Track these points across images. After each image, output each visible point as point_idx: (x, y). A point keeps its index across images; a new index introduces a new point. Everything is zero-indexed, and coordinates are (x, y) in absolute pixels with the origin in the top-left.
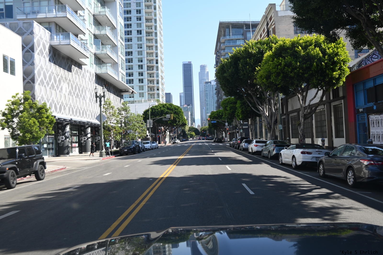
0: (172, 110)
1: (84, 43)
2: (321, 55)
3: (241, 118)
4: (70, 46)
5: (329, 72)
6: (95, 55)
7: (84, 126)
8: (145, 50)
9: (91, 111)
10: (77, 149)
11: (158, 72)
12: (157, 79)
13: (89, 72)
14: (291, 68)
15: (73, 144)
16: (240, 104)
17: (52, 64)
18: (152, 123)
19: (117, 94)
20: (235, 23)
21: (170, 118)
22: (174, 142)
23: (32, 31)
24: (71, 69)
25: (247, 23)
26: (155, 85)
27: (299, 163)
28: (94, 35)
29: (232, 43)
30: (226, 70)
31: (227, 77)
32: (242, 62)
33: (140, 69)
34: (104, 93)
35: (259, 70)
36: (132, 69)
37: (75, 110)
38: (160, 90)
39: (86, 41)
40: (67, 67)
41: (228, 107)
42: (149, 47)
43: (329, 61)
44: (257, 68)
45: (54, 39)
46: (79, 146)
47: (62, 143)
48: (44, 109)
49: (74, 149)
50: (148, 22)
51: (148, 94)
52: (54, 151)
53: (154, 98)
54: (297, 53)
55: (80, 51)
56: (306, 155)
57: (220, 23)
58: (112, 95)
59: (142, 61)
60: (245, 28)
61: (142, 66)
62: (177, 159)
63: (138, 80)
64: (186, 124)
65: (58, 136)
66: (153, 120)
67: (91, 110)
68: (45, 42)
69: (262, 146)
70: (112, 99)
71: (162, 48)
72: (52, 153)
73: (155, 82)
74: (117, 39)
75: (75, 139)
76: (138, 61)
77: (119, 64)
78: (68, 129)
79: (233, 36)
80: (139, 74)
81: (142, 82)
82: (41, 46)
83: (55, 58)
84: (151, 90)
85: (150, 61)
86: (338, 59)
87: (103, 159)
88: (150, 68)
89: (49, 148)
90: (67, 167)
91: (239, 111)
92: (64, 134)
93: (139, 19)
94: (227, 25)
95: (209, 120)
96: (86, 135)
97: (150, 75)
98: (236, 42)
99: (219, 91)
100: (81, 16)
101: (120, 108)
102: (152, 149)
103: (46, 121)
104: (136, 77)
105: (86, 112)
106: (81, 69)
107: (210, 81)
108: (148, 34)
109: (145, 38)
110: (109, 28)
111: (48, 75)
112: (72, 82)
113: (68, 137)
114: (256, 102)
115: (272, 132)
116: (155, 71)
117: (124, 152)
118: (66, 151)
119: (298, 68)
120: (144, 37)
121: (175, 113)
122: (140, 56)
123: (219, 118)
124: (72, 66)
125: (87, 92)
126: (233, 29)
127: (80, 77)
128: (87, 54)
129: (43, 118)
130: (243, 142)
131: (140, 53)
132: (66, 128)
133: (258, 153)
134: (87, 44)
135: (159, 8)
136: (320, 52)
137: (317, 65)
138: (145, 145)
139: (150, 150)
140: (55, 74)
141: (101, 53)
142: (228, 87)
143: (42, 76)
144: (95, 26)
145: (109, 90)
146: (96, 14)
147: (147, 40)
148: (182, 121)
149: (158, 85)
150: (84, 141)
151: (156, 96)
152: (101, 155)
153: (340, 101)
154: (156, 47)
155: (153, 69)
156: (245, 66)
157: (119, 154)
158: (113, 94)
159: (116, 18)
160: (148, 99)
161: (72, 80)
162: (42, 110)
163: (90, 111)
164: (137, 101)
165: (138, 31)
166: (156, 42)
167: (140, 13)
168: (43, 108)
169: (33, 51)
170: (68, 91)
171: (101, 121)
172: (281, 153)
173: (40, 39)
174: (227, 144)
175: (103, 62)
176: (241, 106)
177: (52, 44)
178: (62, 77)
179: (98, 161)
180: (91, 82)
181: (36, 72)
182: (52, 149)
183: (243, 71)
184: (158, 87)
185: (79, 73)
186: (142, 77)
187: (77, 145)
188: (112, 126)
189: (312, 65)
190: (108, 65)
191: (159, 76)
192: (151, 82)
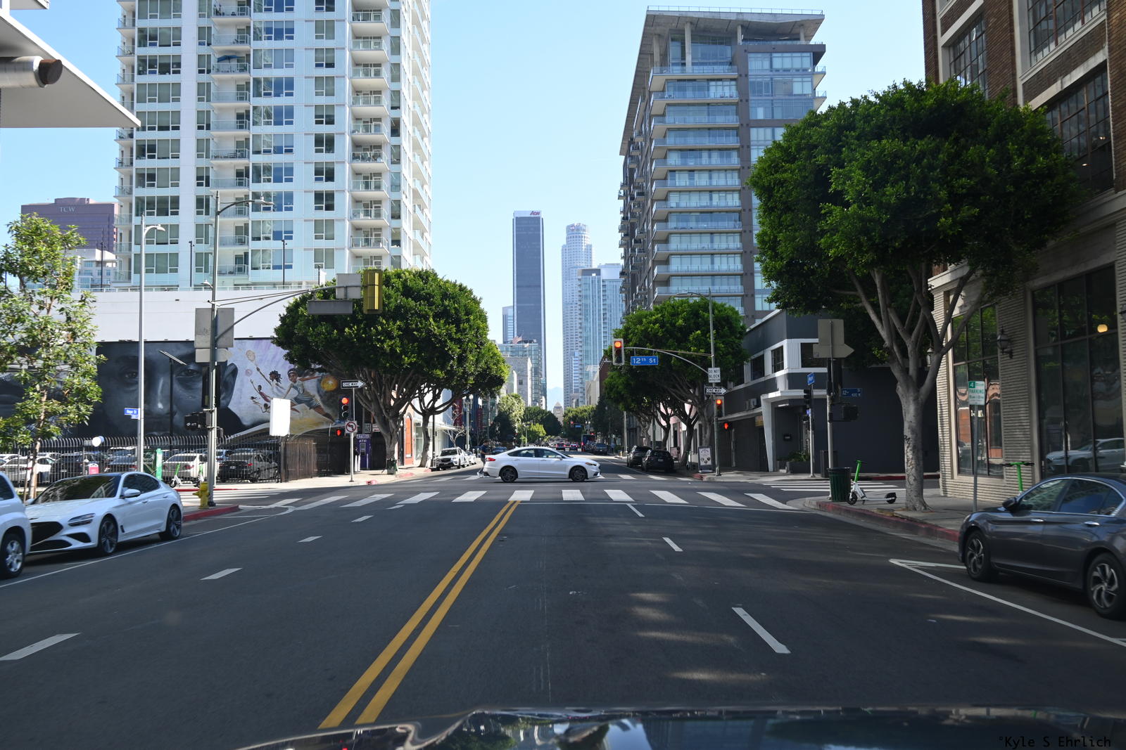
8: (346, 76)
11: (400, 169)
12: (395, 196)
20: (705, 19)
22: (443, 460)
25: (749, 19)
26: (385, 220)
29: (694, 90)
33: (321, 151)
36: (291, 151)
38: (403, 243)
42: (365, 66)
57: (647, 16)
59: (330, 121)
60: (740, 37)
61: (330, 138)
63: (313, 195)
64: (500, 382)
73: (386, 210)
76: (314, 120)
79: (696, 68)
80: (318, 172)
84: (365, 241)
85: (365, 122)
88: (362, 150)
94: (675, 25)
95: (618, 351)
97: (366, 178)
98: (708, 90)
99: (634, 276)
104: (303, 185)
107: (595, 266)
116: (383, 164)
120: (345, 22)
122: (323, 100)
123: (670, 341)
131: (325, 85)
147: (357, 36)
149: (395, 223)
151: (386, 266)
154: (396, 68)
155: (376, 157)
166: (396, 47)
184: (397, 231)
186: (330, 183)
191: (403, 188)
192: (369, 207)
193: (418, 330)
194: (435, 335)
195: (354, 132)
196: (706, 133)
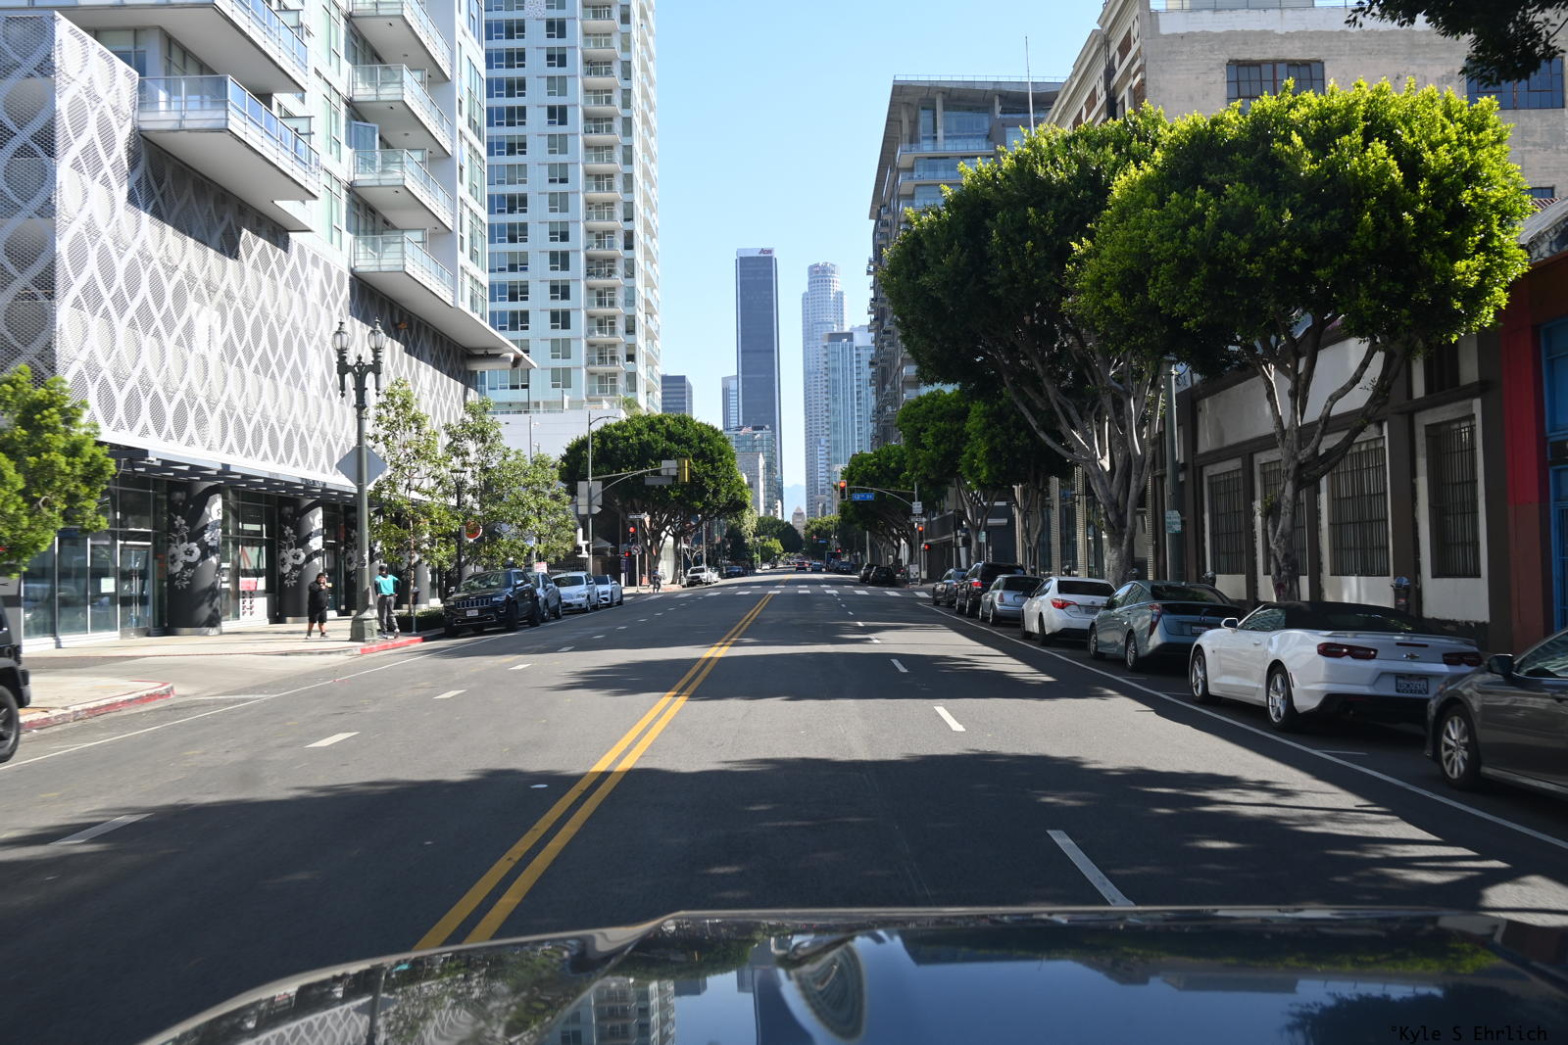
0: (687, 442)
1: (296, 130)
2: (1397, 175)
3: (987, 478)
4: (226, 136)
5: (1433, 259)
6: (352, 189)
7: (294, 502)
8: (580, 190)
9: (330, 436)
10: (261, 604)
11: (634, 283)
12: (629, 311)
13: (321, 265)
14: (1249, 236)
15: (241, 579)
16: (984, 420)
17: (146, 217)
18: (600, 498)
19: (448, 366)
20: (958, 90)
21: (675, 478)
22: (693, 578)
23: (48, 58)
24: (237, 244)
25: (1008, 89)
26: (621, 336)
27: (1306, 700)
28: (347, 104)
29: (946, 170)
30: (931, 260)
31: (931, 289)
32: (1003, 223)
33: (556, 269)
34: (376, 351)
35: (1088, 255)
36: (526, 269)
37: (249, 430)
38: (638, 359)
39: (305, 122)
40: (217, 235)
41: (926, 431)
42: (599, 179)
43: (1436, 206)
44: (1075, 246)
45: (157, 102)
46: (270, 590)
47: (189, 573)
48: (53, 410)
49: (247, 604)
50: (596, 74)
51: (591, 374)
52: (149, 609)
53: (614, 390)
54: (1282, 165)
55: (275, 166)
56: (1348, 661)
57: (894, 87)
58: (426, 370)
59: (565, 237)
60: (998, 108)
61: (565, 255)
62: (698, 660)
63: (548, 315)
64: (744, 506)
65: (170, 541)
66: (606, 482)
67: (329, 430)
68: (109, 113)
69: (1091, 609)
70: (427, 386)
71: (652, 185)
72: (138, 619)
73: (620, 327)
74: (452, 126)
75: (253, 557)
76: (548, 237)
77: (459, 233)
78: (215, 510)
79: (948, 141)
80: (554, 289)
81: (566, 325)
82: (91, 131)
83: (157, 193)
84: (600, 358)
85: (598, 237)
86: (1476, 197)
87: (364, 651)
88: (598, 266)
89: (127, 594)
90: (179, 690)
91: (980, 448)
92: (196, 535)
93: (558, 58)
94: (925, 94)
95: (843, 490)
96: (303, 541)
97: (599, 294)
99: (884, 369)
100: (287, 9)
101: (453, 422)
102: (594, 607)
103: (63, 466)
104: (539, 303)
105: (303, 440)
106: (286, 251)
107: (847, 329)
108: (595, 121)
109: (581, 138)
110: (417, 75)
111: (121, 268)
112: (238, 303)
113: (214, 550)
114: (1057, 409)
115: (1125, 543)
116: (618, 279)
117: (463, 621)
118: (205, 611)
119: (1282, 238)
120: (577, 134)
121: (700, 456)
122: (557, 217)
123: (885, 480)
124: (240, 233)
125: (311, 352)
126: (948, 113)
127: (281, 283)
128: (308, 178)
129: (48, 451)
130: (997, 588)
131: (559, 202)
132: (207, 509)
133: (1070, 639)
134: (310, 134)
135: (644, 15)
136: (1393, 163)
137: (1379, 225)
138: (563, 590)
139: (585, 611)
140: (156, 261)
141: (376, 183)
142: (938, 337)
143: (92, 267)
144: (355, 63)
145: (415, 347)
146: (359, 13)
147: (588, 147)
148: (728, 492)
149: (630, 339)
150: (295, 567)
151: (621, 384)
152: (358, 634)
153: (1460, 404)
154: (628, 180)
155: (611, 273)
156: (1018, 238)
157: (442, 630)
158: (431, 368)
159: (448, 33)
160: (587, 396)
161: (238, 294)
162: (46, 413)
163: (323, 435)
164: (541, 404)
165: (551, 111)
166: (628, 159)
167: (562, 34)
168: (51, 404)
169: (51, 153)
170: (220, 340)
171: (359, 480)
172: (1199, 647)
173: (86, 100)
174: (918, 594)
175: (388, 226)
176: (989, 426)
177: (145, 126)
178: (190, 277)
179: (341, 658)
180: (328, 308)
181: (62, 246)
182: (143, 601)
183: (1008, 263)
184: (632, 346)
185: (274, 265)
186: (565, 301)
187: (261, 583)
188: (414, 503)
189: (1351, 223)
190: (407, 235)
191: (637, 302)
192: (603, 323)
195: (587, 248)
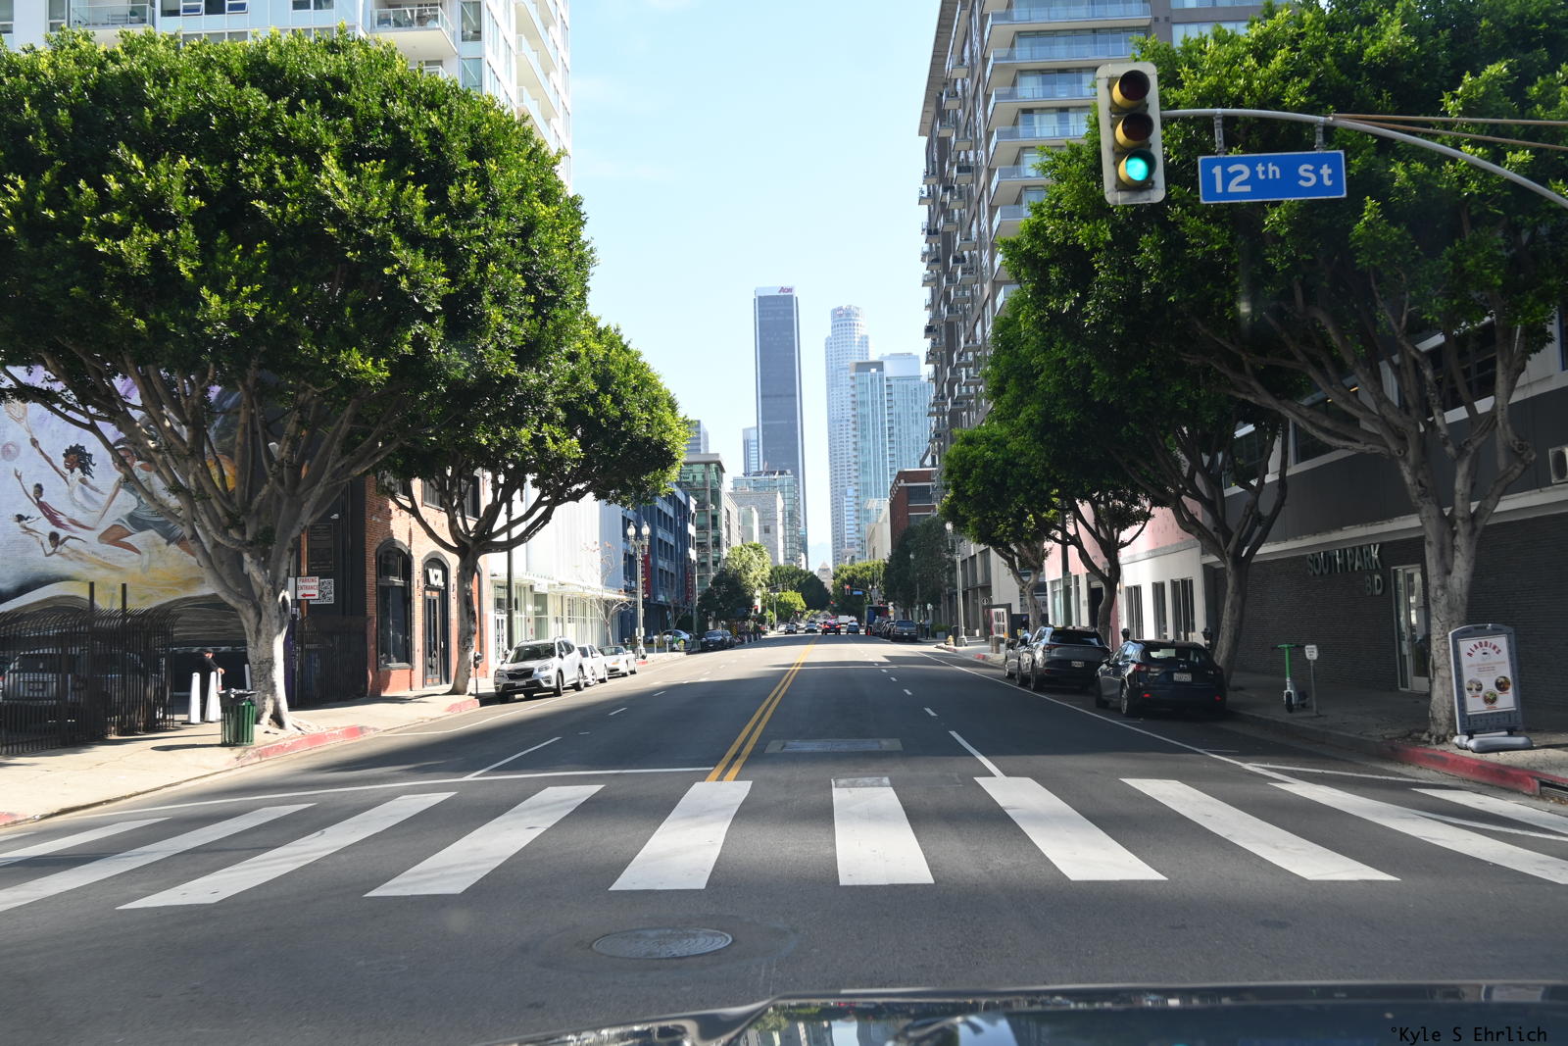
193: (275, 197)
194: (339, 216)
196: (1091, 37)
